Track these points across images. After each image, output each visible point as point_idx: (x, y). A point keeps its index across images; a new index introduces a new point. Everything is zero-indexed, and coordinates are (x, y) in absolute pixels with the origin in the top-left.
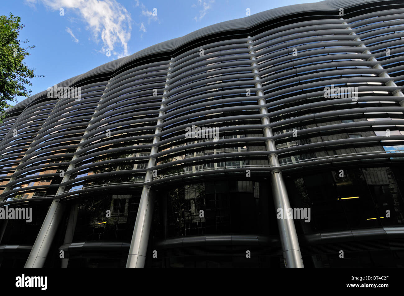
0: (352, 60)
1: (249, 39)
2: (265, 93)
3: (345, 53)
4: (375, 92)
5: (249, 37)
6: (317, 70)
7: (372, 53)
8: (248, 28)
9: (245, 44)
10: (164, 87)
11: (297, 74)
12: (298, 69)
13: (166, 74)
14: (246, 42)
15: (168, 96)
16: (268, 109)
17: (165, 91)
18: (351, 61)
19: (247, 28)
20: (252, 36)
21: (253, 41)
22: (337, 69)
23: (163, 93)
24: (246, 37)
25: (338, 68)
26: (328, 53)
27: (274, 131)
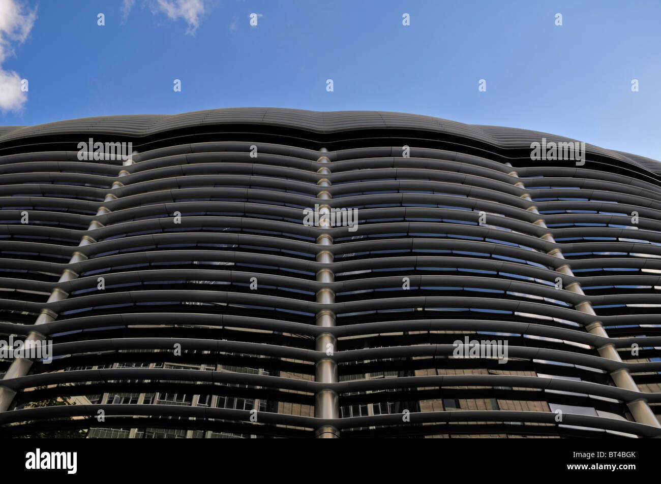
0: (529, 262)
1: (324, 154)
2: (336, 279)
3: (517, 245)
4: (556, 320)
5: (324, 150)
6: (460, 270)
7: (566, 257)
8: (325, 131)
9: (313, 163)
10: (94, 212)
11: (417, 268)
12: (416, 240)
13: (110, 184)
14: (315, 159)
15: (99, 237)
16: (337, 317)
17: (86, 237)
18: (527, 264)
19: (322, 132)
20: (329, 149)
21: (332, 161)
22: (497, 276)
23: (87, 226)
24: (318, 148)
25: (500, 274)
26: (485, 238)
27: (341, 372)
